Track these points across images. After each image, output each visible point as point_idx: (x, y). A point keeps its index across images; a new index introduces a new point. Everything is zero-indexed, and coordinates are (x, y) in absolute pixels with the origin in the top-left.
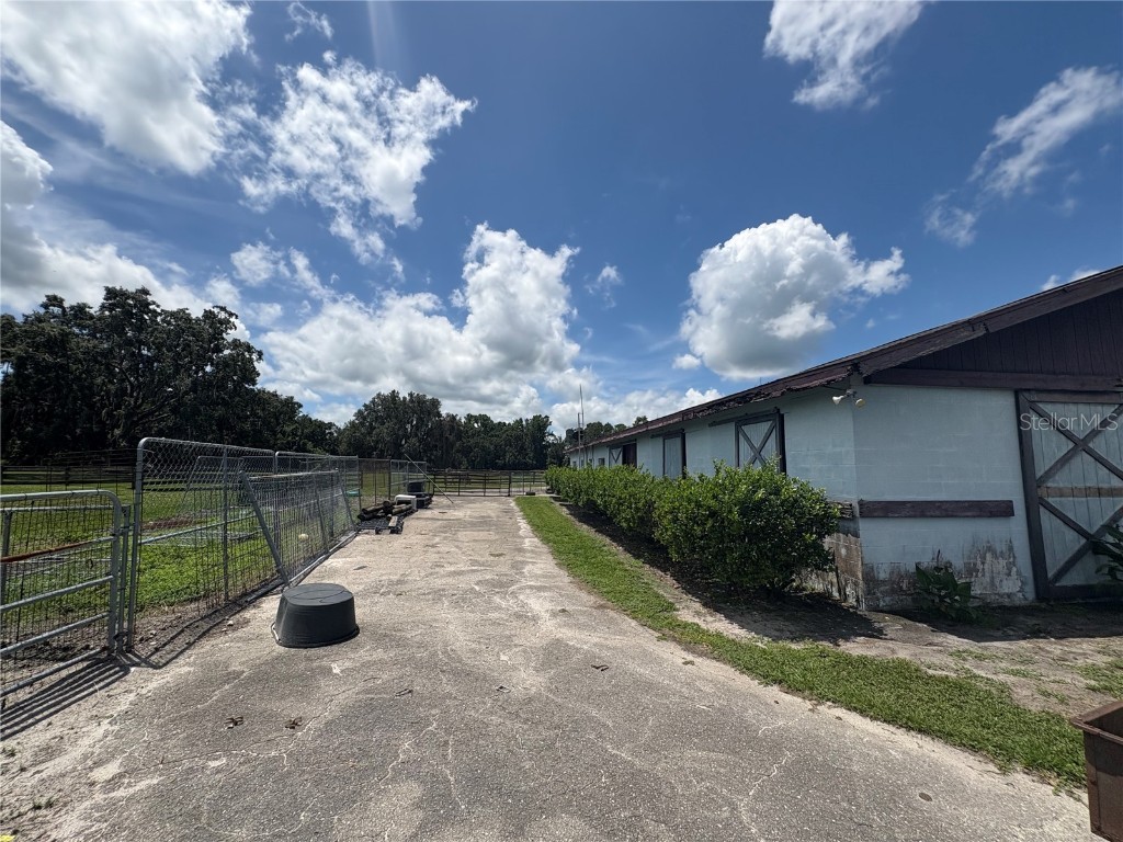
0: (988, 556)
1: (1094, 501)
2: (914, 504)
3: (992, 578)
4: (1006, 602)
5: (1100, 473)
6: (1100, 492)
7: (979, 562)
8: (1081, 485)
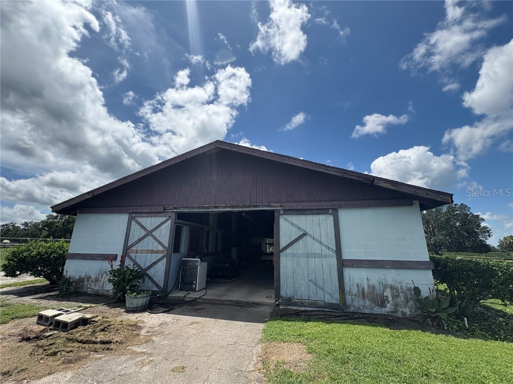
0: (104, 275)
1: (149, 255)
2: (82, 254)
3: (103, 284)
4: (106, 293)
5: (155, 244)
6: (152, 252)
7: (100, 277)
8: (145, 249)
